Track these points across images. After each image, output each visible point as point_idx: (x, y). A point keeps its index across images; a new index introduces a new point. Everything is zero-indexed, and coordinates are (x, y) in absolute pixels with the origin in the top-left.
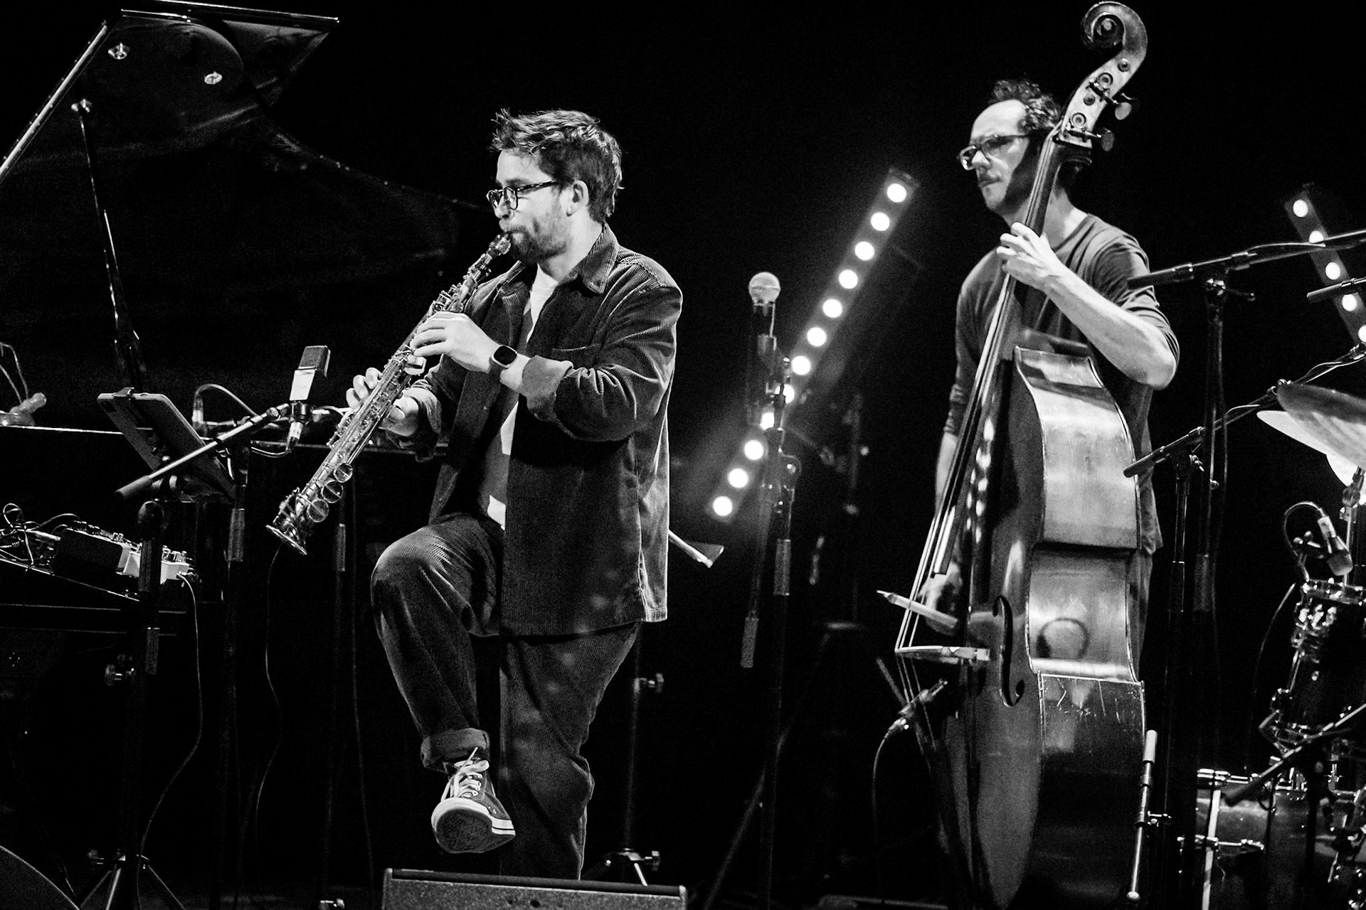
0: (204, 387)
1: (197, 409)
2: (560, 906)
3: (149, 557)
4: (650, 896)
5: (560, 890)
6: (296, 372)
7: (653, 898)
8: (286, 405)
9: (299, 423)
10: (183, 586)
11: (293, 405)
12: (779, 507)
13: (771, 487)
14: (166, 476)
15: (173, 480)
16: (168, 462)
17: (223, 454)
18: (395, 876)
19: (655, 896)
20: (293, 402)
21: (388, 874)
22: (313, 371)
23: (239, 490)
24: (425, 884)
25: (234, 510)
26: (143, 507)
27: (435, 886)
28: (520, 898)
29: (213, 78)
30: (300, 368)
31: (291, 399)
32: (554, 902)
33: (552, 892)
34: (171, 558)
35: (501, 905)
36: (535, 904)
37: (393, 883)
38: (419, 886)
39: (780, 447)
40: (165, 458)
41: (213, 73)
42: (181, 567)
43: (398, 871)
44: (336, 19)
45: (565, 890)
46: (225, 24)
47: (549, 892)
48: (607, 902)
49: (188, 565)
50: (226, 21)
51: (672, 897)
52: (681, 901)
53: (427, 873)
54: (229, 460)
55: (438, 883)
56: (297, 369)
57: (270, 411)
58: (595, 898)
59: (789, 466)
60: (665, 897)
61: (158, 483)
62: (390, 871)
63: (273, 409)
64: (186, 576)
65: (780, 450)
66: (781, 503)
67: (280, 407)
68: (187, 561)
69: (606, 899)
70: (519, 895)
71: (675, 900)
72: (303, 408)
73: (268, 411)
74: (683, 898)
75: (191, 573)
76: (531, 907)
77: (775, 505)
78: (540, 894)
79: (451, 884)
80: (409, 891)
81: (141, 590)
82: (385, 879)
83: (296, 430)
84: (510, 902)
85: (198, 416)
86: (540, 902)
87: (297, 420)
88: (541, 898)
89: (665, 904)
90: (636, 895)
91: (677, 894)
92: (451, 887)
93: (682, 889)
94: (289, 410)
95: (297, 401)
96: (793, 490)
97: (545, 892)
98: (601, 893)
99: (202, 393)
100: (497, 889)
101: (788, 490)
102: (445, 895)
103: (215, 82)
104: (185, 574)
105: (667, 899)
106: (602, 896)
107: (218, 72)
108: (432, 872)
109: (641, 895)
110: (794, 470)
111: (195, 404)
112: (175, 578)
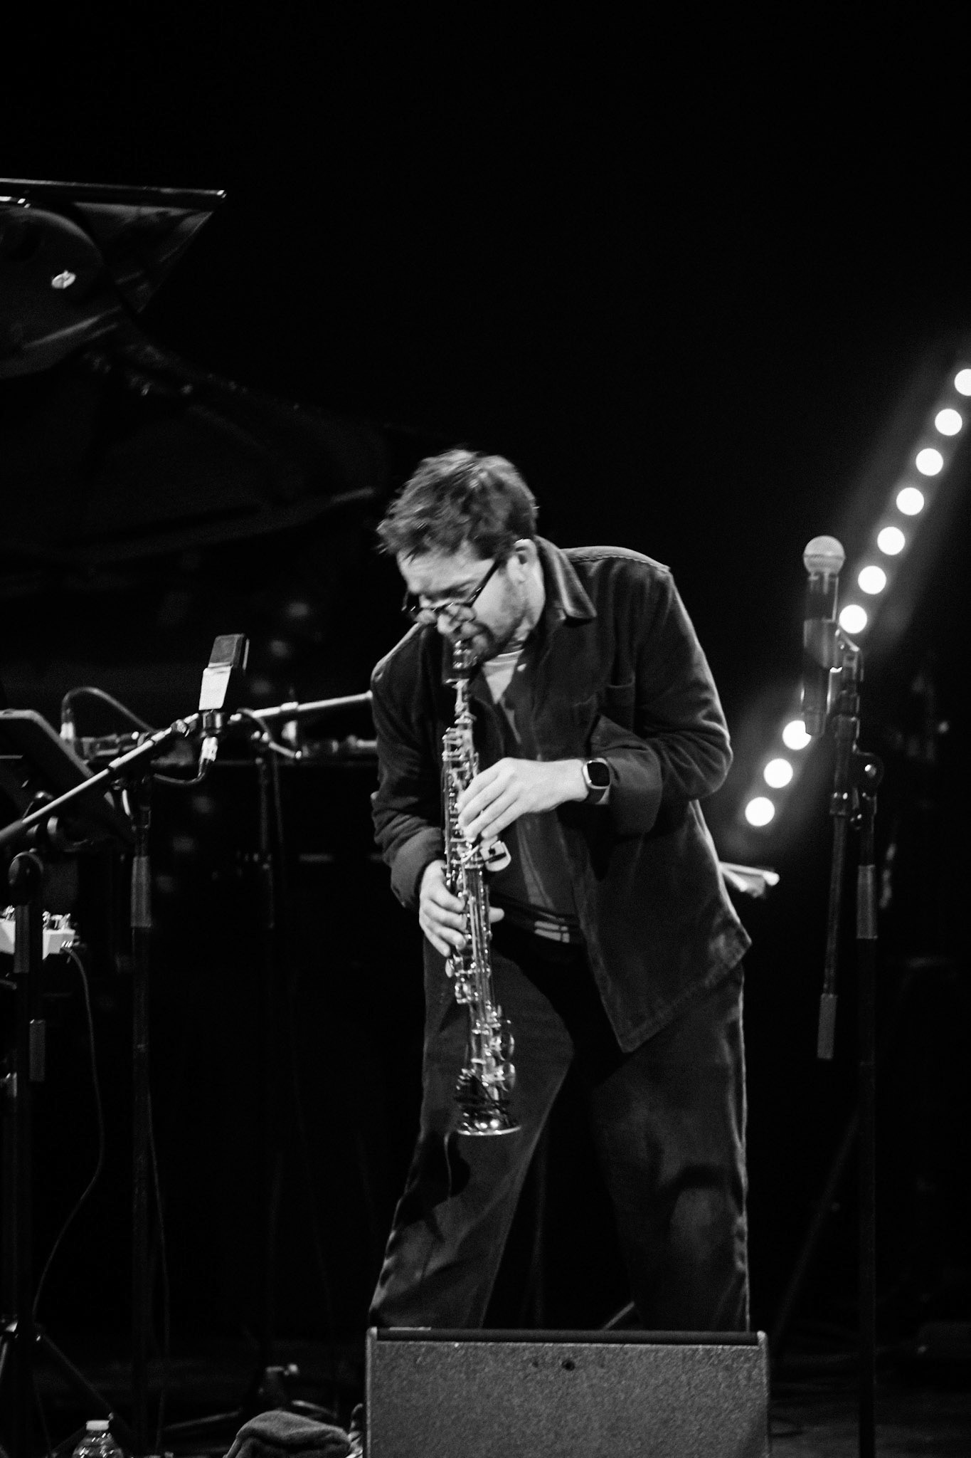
0: (77, 691)
1: (67, 721)
2: (602, 1366)
3: (26, 926)
4: (720, 1347)
5: (600, 1345)
6: (206, 672)
7: (723, 1349)
8: (196, 716)
9: (214, 740)
10: (68, 961)
11: (205, 715)
12: (857, 821)
13: (845, 796)
14: (43, 819)
15: (52, 823)
16: (44, 802)
17: (117, 785)
18: (380, 1337)
19: (727, 1347)
20: (203, 711)
21: (372, 1336)
22: (228, 669)
23: (139, 830)
24: (421, 1346)
25: (135, 859)
26: (15, 863)
27: (434, 1348)
28: (547, 1359)
29: (65, 280)
30: (211, 665)
31: (201, 708)
32: (593, 1362)
33: (590, 1349)
34: (52, 925)
35: (524, 1368)
36: (569, 1366)
37: (380, 1348)
38: (413, 1349)
39: (854, 742)
40: (40, 795)
41: (61, 272)
42: (65, 937)
43: (384, 1331)
44: (221, 192)
45: (606, 1345)
46: (77, 208)
47: (586, 1348)
48: (663, 1359)
49: (72, 932)
50: (79, 204)
51: (749, 1347)
52: (759, 1352)
53: (423, 1332)
54: (124, 793)
55: (438, 1344)
56: (207, 667)
57: (176, 725)
58: (648, 1351)
59: (868, 768)
60: (740, 1347)
61: (34, 829)
62: (374, 1330)
63: (179, 723)
64: (72, 948)
65: (855, 747)
66: (859, 817)
67: (188, 720)
68: (72, 927)
69: (661, 1354)
70: (547, 1354)
71: (753, 1350)
72: (218, 718)
73: (172, 725)
74: (763, 1347)
75: (77, 944)
76: (564, 1371)
77: (853, 820)
78: (574, 1350)
79: (457, 1345)
80: (402, 1356)
81: (17, 970)
82: (369, 1341)
83: (209, 748)
84: (536, 1364)
85: (68, 731)
86: (577, 1362)
87: (211, 736)
88: (576, 1357)
89: (740, 1356)
90: (700, 1347)
91: (755, 1342)
92: (457, 1350)
93: (761, 1335)
94: (199, 721)
95: (209, 710)
96: (875, 798)
97: (581, 1348)
98: (654, 1346)
99: (73, 701)
100: (518, 1348)
101: (868, 798)
102: (449, 1359)
103: (66, 284)
104: (69, 945)
105: (743, 1350)
106: (657, 1351)
107: (70, 271)
108: (429, 1329)
109: (708, 1347)
110: (874, 772)
111: (63, 714)
112: (57, 951)
